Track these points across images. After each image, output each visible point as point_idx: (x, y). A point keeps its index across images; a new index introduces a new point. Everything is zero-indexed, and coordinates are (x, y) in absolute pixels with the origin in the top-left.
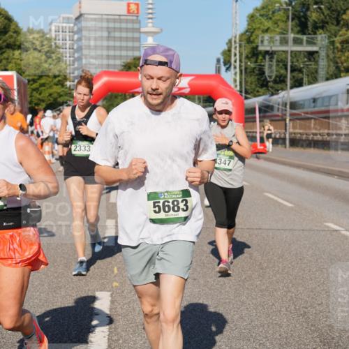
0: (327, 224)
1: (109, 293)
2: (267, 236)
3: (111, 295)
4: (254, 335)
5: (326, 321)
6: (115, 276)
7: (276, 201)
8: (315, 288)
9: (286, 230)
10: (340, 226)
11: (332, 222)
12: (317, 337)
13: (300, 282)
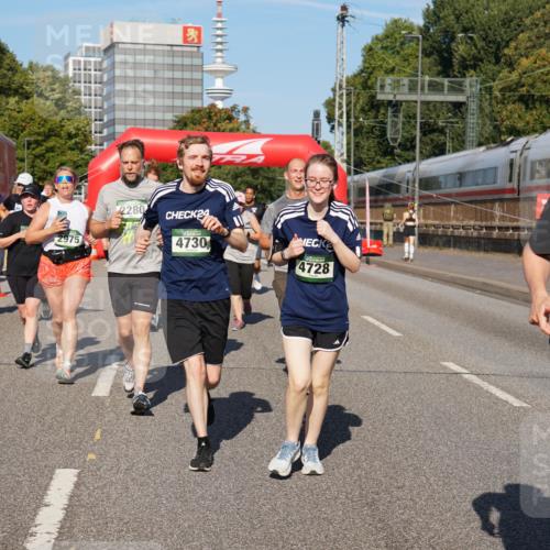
0: (446, 364)
1: (77, 471)
2: (349, 381)
3: (79, 475)
4: (286, 536)
5: (403, 514)
6: (94, 444)
7: (378, 328)
8: (400, 462)
9: (381, 372)
10: (463, 367)
11: (453, 361)
12: (383, 539)
13: (380, 452)
